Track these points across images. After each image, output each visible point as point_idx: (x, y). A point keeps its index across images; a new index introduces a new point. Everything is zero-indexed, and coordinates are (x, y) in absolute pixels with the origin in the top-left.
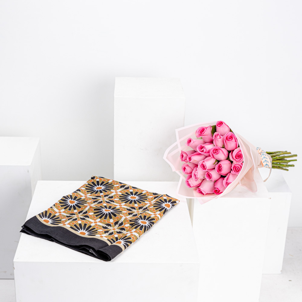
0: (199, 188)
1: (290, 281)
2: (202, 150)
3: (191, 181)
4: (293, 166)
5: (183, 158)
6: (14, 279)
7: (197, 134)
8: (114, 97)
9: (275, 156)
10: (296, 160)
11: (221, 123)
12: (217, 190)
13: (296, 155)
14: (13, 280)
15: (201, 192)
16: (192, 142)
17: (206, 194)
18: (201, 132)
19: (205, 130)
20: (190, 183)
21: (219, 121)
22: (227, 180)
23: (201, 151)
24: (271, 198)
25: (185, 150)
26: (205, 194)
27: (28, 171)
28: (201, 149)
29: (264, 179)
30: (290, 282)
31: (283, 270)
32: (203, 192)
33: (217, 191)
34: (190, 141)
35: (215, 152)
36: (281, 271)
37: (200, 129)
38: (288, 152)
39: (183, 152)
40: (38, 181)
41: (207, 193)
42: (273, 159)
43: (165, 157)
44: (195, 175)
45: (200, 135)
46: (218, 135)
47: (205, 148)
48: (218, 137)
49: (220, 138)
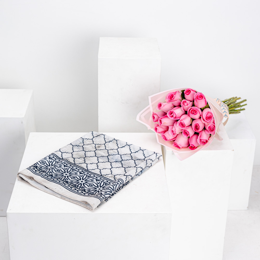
0: (175, 142)
2: (172, 115)
4: (244, 109)
5: (155, 119)
7: (167, 100)
9: (230, 104)
10: (246, 105)
13: (245, 100)
15: (177, 146)
16: (162, 105)
18: (170, 97)
20: (166, 136)
26: (181, 148)
31: (250, 207)
32: (180, 146)
33: (192, 147)
34: (160, 105)
36: (248, 207)
37: (169, 95)
39: (154, 113)
41: (182, 146)
42: (229, 107)
43: (138, 119)
44: (172, 131)
45: (170, 101)
46: (185, 102)
47: (174, 113)
48: (186, 104)
49: (187, 105)
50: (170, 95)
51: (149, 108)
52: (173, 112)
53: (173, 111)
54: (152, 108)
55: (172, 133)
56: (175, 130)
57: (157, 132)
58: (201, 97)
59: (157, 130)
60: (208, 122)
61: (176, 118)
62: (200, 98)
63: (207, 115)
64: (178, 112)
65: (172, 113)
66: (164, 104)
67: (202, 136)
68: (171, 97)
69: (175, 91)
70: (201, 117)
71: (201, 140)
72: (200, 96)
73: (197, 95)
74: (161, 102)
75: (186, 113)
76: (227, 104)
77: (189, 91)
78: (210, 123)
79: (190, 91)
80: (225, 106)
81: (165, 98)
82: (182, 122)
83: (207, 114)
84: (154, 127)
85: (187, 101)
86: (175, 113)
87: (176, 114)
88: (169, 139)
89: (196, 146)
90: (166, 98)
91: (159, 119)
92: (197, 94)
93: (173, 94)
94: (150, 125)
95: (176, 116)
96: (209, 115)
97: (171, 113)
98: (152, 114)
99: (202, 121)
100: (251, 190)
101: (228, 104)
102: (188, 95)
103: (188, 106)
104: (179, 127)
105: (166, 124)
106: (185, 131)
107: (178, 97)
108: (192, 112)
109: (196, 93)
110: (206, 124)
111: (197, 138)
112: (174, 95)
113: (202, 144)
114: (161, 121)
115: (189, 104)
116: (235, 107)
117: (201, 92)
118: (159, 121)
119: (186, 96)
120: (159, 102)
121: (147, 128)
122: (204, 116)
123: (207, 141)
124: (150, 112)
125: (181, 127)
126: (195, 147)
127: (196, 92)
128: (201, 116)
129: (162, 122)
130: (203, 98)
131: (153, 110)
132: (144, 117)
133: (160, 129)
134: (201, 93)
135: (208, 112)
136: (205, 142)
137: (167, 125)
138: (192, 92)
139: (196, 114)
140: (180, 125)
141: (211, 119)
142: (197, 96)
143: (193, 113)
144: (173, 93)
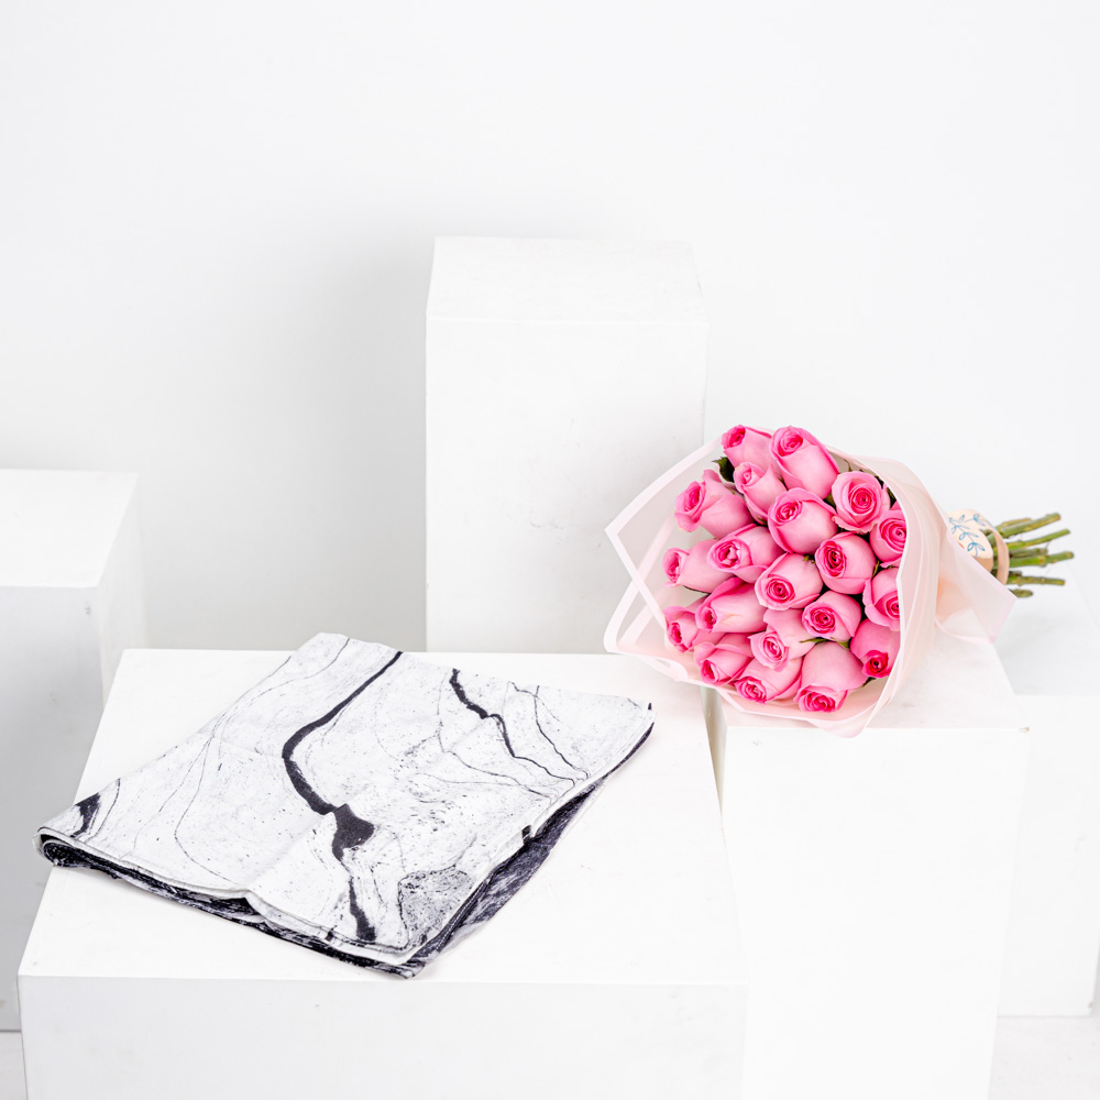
2: (731, 556)
6: (19, 1031)
10: (1069, 533)
11: (737, 436)
12: (876, 657)
13: (1057, 517)
14: (17, 1035)
18: (690, 504)
21: (726, 431)
23: (726, 566)
26: (838, 701)
27: (88, 610)
28: (725, 557)
34: (674, 566)
40: (127, 653)
52: (730, 543)
81: (676, 520)
105: (733, 619)
125: (781, 605)
130: (806, 441)
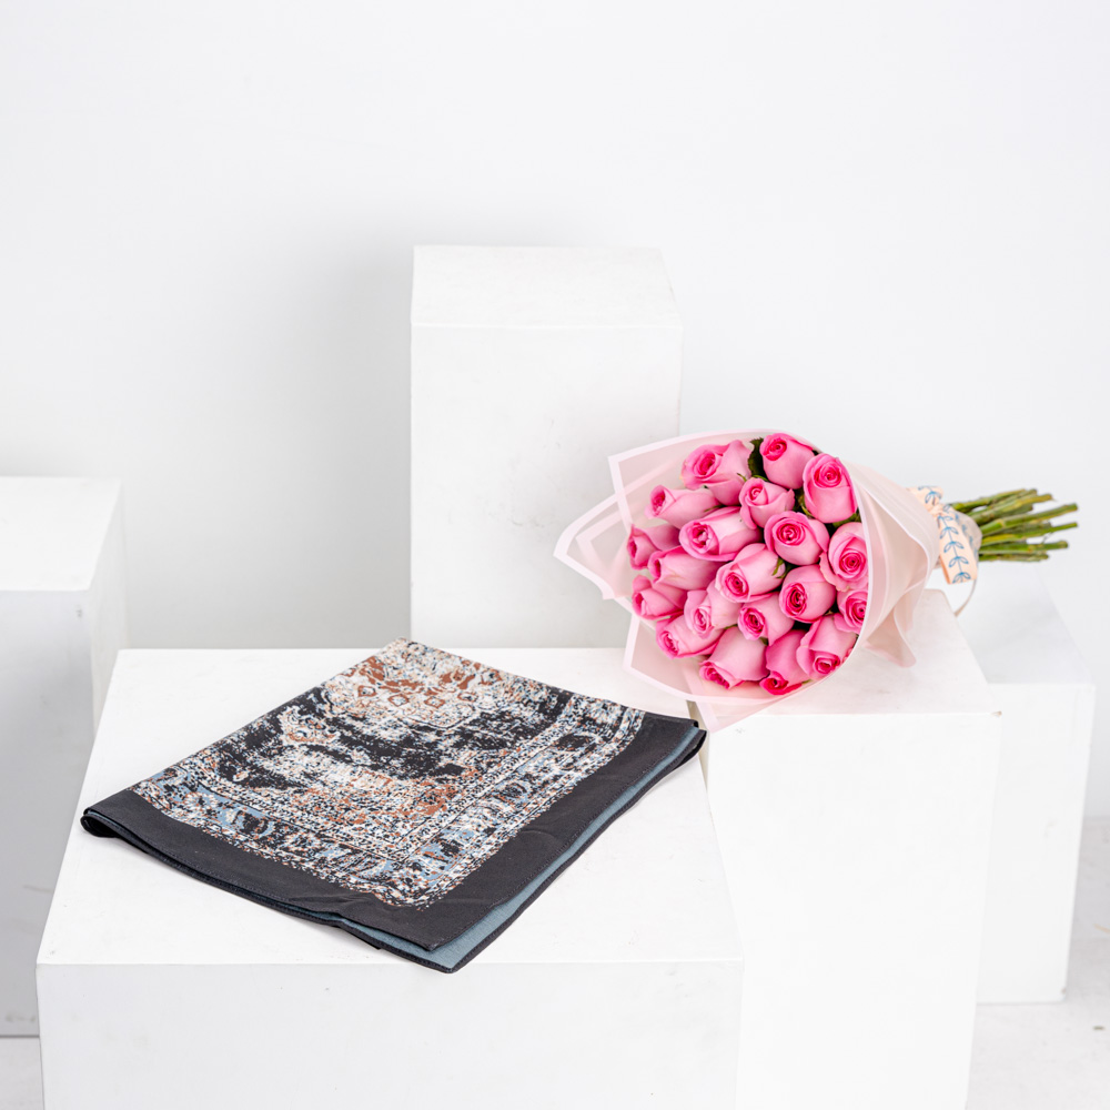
0: (710, 660)
1: (1099, 1028)
2: (702, 538)
3: (677, 632)
4: (1063, 545)
5: (637, 554)
7: (690, 476)
8: (410, 325)
9: (992, 519)
10: (1074, 525)
12: (778, 679)
13: (1073, 508)
14: (35, 1040)
15: (716, 677)
16: (668, 499)
17: (738, 685)
18: (701, 466)
19: (716, 463)
20: (674, 636)
22: (812, 641)
24: (1000, 713)
25: (641, 525)
26: (732, 684)
27: (80, 613)
28: (697, 536)
29: (955, 608)
30: (1099, 1032)
32: (726, 677)
33: (776, 682)
34: (659, 499)
35: (785, 534)
37: (696, 456)
38: (1041, 492)
39: (637, 530)
41: (739, 678)
42: (983, 532)
43: (561, 551)
44: (699, 614)
45: (698, 481)
46: (760, 487)
47: (712, 530)
48: (760, 497)
49: (767, 503)
50: (702, 457)
51: (615, 507)
52: (706, 526)
53: (707, 523)
54: (627, 511)
55: (698, 622)
56: (707, 610)
57: (643, 612)
58: (834, 474)
59: (643, 603)
60: (848, 581)
61: (715, 552)
62: (829, 478)
63: (845, 549)
64: (728, 529)
65: (701, 533)
66: (676, 494)
67: (818, 639)
68: (705, 464)
69: (723, 443)
70: (822, 557)
71: (812, 654)
72: (830, 470)
73: (817, 467)
74: (666, 484)
75: (758, 535)
76: (978, 516)
77: (779, 445)
78: (857, 583)
79: (785, 444)
80: (964, 528)
81: (680, 468)
82: (737, 571)
83: (848, 544)
84: (632, 592)
85: (767, 486)
86: (714, 534)
87: (720, 538)
88: (686, 650)
89: (792, 679)
90: (685, 467)
91: (652, 556)
92: (817, 462)
93: (714, 451)
94: (612, 581)
95: (717, 547)
96: (855, 549)
97: (699, 530)
98: (629, 532)
99: (821, 574)
100: (1076, 920)
101: (984, 517)
102: (774, 458)
103: (772, 506)
104: (722, 593)
106: (749, 610)
107: (733, 467)
108: (782, 535)
109: (814, 458)
110: (840, 587)
111: (798, 645)
112: (717, 457)
113: (817, 673)
114: (658, 566)
115: (773, 501)
116: (1017, 529)
117: (835, 456)
118: (651, 565)
119: (769, 465)
120: (657, 485)
121: (599, 592)
122: (835, 552)
123: (836, 662)
124: (620, 524)
125: (731, 595)
126: (787, 682)
127: (816, 453)
128: (821, 551)
129: (663, 573)
130: (843, 481)
131: (634, 516)
132: (593, 542)
133: (654, 603)
134: (835, 460)
135: (854, 540)
136: (827, 666)
137: (684, 584)
138: (791, 447)
139: (798, 544)
140: (727, 585)
141: (862, 569)
142: (817, 472)
143: (790, 539)
144: (718, 448)
